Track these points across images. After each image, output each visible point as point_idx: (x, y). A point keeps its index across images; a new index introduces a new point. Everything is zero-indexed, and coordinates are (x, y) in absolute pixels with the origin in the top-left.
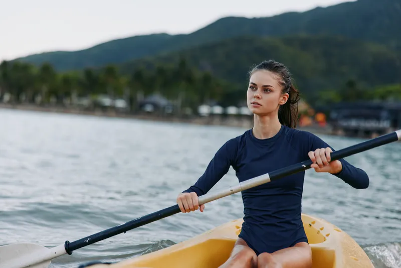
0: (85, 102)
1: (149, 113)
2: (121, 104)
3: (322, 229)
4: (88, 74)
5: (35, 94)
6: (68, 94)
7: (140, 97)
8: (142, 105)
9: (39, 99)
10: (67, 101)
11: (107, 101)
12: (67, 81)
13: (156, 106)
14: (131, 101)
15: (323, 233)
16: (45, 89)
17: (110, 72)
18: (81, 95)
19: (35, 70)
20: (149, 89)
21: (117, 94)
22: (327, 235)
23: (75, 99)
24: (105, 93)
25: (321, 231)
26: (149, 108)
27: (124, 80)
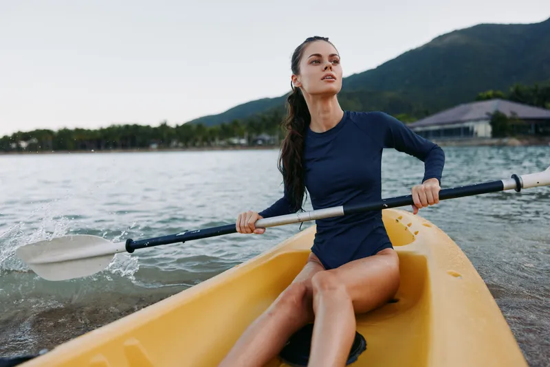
0: (223, 143)
1: (260, 145)
2: (243, 141)
3: (409, 225)
4: (223, 127)
5: (196, 140)
6: (213, 140)
7: (254, 136)
8: (255, 141)
9: (198, 144)
10: (212, 143)
11: (235, 141)
12: (212, 132)
13: (263, 141)
14: (249, 139)
15: (411, 230)
16: (200, 138)
17: (235, 124)
18: (221, 139)
19: (194, 127)
20: (259, 131)
21: (241, 136)
22: (416, 233)
23: (217, 142)
24: (233, 136)
25: (409, 228)
26: (260, 142)
27: (243, 127)
